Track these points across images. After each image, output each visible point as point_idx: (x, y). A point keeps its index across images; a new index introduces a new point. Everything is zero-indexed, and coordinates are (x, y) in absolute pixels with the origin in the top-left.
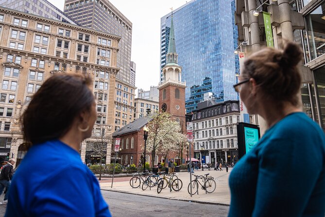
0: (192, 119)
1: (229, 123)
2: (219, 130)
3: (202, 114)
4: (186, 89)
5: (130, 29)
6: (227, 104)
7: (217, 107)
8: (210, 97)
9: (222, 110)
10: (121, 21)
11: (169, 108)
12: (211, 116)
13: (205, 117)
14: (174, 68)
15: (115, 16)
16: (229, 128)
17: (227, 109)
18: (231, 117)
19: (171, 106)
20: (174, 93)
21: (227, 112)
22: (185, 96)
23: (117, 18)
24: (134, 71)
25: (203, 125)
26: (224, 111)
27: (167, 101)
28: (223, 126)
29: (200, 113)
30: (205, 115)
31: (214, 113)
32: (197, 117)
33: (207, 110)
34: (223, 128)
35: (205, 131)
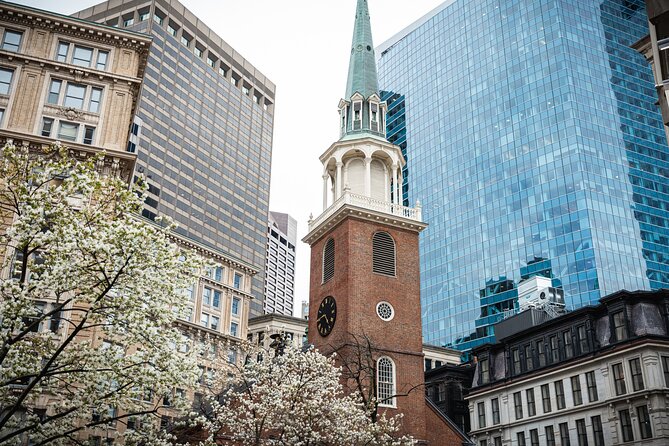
0: (475, 384)
1: (630, 390)
2: (588, 422)
3: (510, 359)
4: (421, 234)
5: (268, 102)
6: (611, 309)
7: (573, 325)
8: (543, 295)
9: (593, 337)
10: (237, 77)
11: (346, 316)
12: (550, 366)
13: (525, 373)
14: (369, 151)
15: (218, 63)
16: (633, 410)
17: (613, 329)
18: (634, 363)
19: (355, 307)
20: (370, 248)
21: (615, 344)
22: (417, 262)
23: (225, 68)
24: (290, 246)
25: (518, 407)
26: (605, 341)
27: (338, 286)
28: (604, 405)
29: (502, 355)
30: (523, 363)
31: (562, 350)
32: (492, 372)
33: (533, 340)
34: (606, 415)
35: (527, 429)
